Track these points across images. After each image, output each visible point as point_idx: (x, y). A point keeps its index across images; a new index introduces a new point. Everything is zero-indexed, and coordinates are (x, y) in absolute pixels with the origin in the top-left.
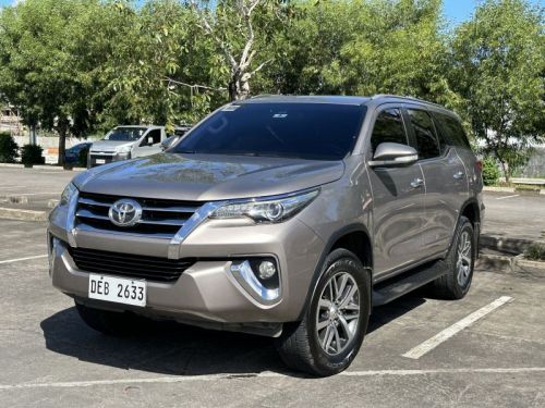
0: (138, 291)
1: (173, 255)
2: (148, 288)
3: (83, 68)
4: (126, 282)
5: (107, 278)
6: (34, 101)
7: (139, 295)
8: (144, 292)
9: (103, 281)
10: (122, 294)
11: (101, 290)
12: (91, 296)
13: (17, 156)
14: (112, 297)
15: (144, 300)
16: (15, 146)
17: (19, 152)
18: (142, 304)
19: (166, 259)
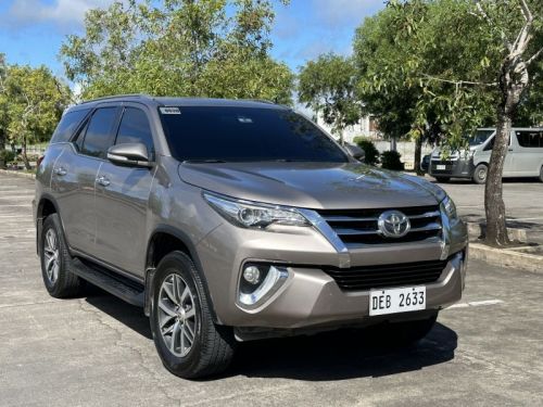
0: (419, 296)
2: (428, 291)
3: (434, 72)
4: (407, 290)
5: (388, 292)
6: (389, 108)
7: (419, 299)
8: (424, 296)
9: (385, 295)
10: (404, 303)
11: (383, 304)
12: (373, 313)
13: (378, 162)
14: (395, 309)
15: (424, 303)
16: (376, 153)
17: (379, 159)
18: (422, 307)
19: (438, 261)
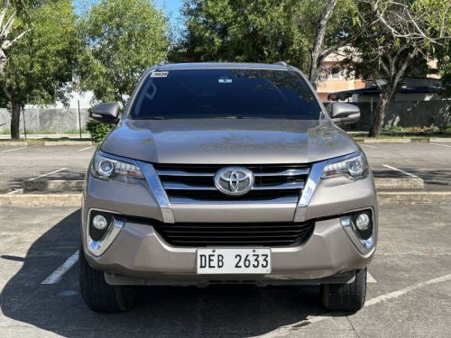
0: (261, 259)
1: (300, 218)
2: (272, 254)
4: (245, 251)
8: (269, 259)
9: (216, 254)
10: (241, 264)
11: (214, 263)
12: (200, 271)
14: (229, 270)
15: (269, 267)
18: (267, 271)
19: (292, 223)
